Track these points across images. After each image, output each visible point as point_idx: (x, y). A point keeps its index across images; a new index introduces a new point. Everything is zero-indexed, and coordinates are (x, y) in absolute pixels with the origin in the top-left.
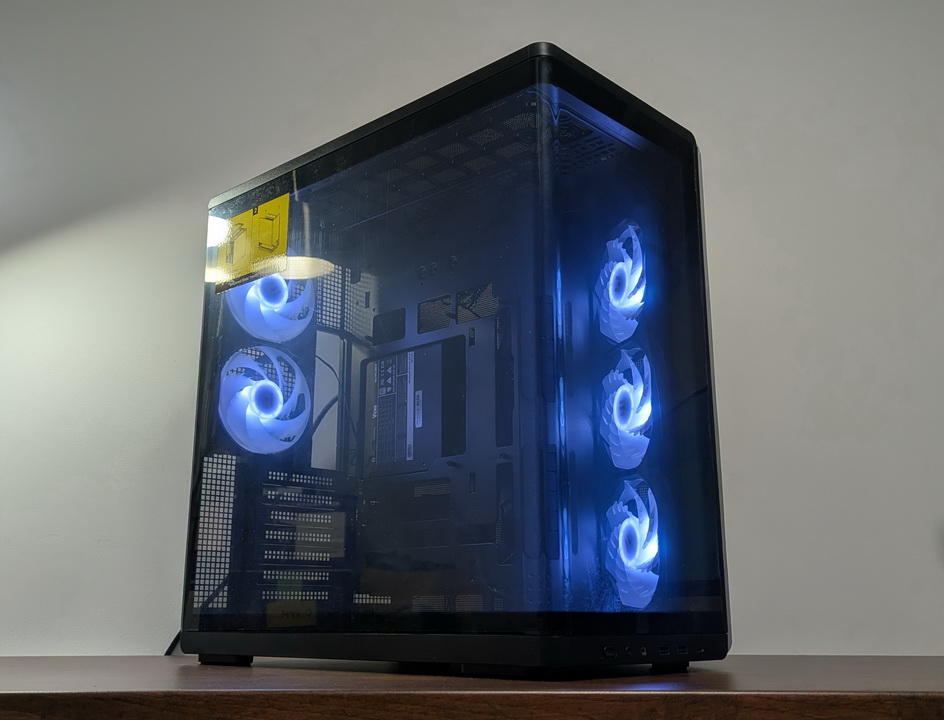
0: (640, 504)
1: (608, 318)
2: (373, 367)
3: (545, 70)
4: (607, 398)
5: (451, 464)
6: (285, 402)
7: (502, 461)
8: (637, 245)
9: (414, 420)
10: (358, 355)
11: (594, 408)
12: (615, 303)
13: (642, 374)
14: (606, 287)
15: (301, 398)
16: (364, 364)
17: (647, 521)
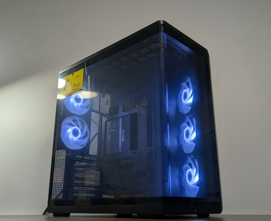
0: (193, 164)
1: (182, 106)
2: (109, 123)
3: (162, 28)
4: (182, 131)
5: (133, 152)
6: (81, 134)
7: (149, 151)
8: (190, 84)
9: (121, 139)
10: (104, 119)
11: (178, 135)
12: (184, 102)
13: (193, 124)
14: (181, 97)
15: (86, 132)
16: (106, 122)
17: (195, 170)
